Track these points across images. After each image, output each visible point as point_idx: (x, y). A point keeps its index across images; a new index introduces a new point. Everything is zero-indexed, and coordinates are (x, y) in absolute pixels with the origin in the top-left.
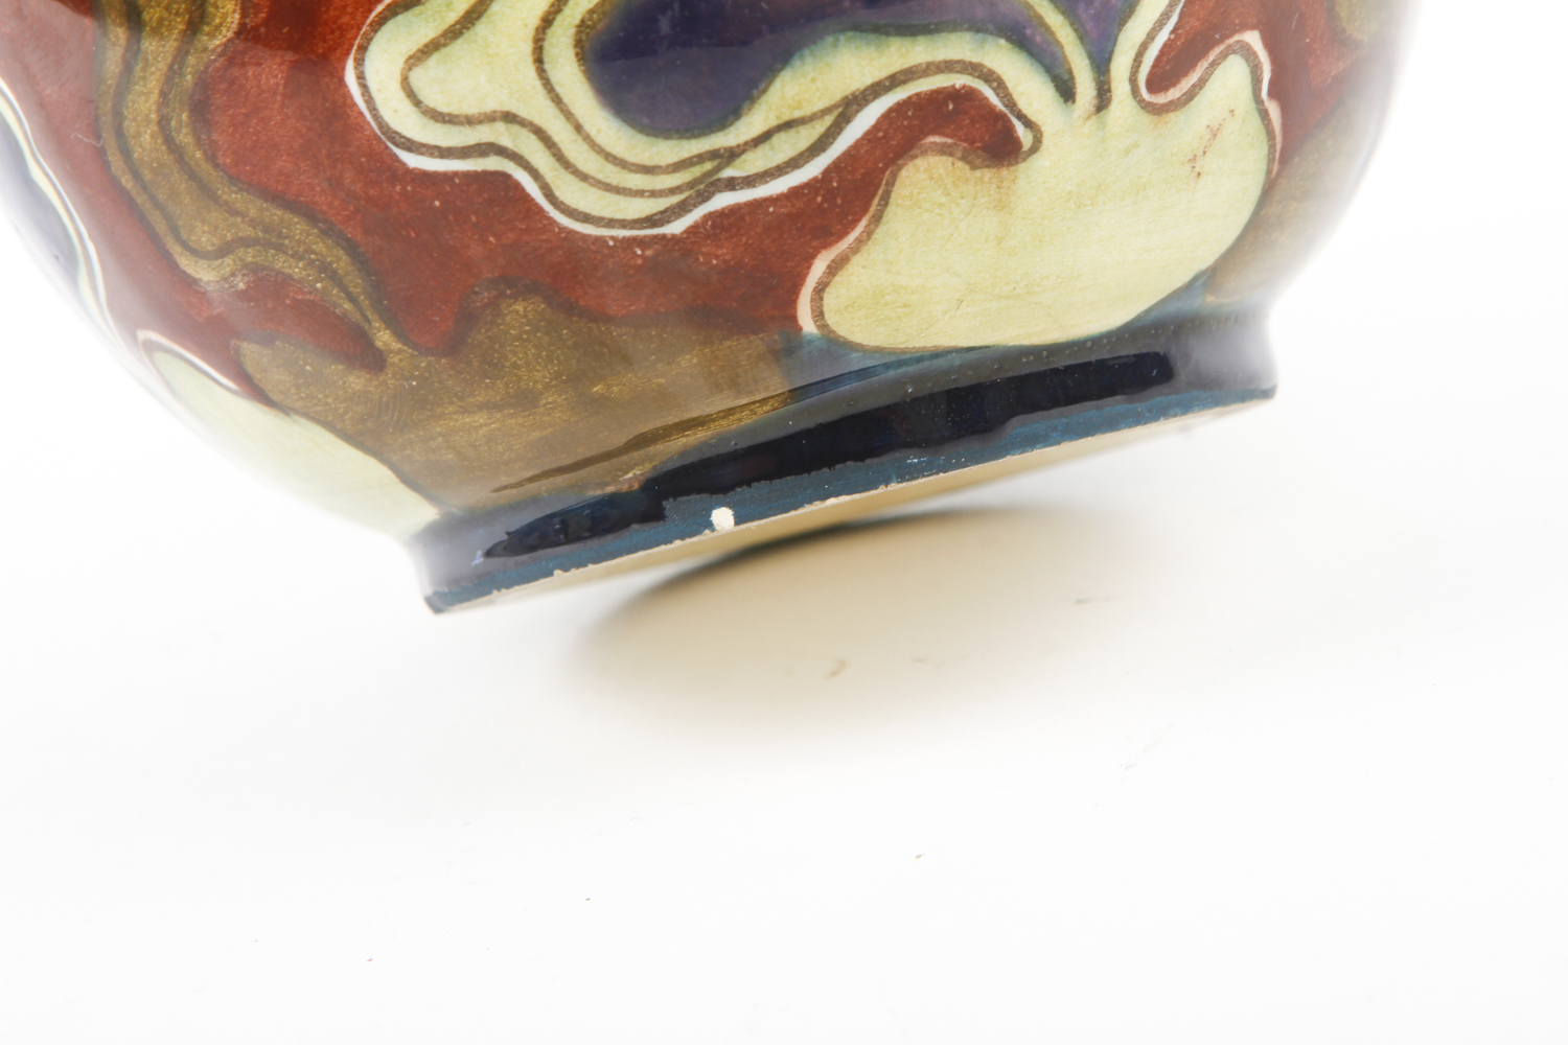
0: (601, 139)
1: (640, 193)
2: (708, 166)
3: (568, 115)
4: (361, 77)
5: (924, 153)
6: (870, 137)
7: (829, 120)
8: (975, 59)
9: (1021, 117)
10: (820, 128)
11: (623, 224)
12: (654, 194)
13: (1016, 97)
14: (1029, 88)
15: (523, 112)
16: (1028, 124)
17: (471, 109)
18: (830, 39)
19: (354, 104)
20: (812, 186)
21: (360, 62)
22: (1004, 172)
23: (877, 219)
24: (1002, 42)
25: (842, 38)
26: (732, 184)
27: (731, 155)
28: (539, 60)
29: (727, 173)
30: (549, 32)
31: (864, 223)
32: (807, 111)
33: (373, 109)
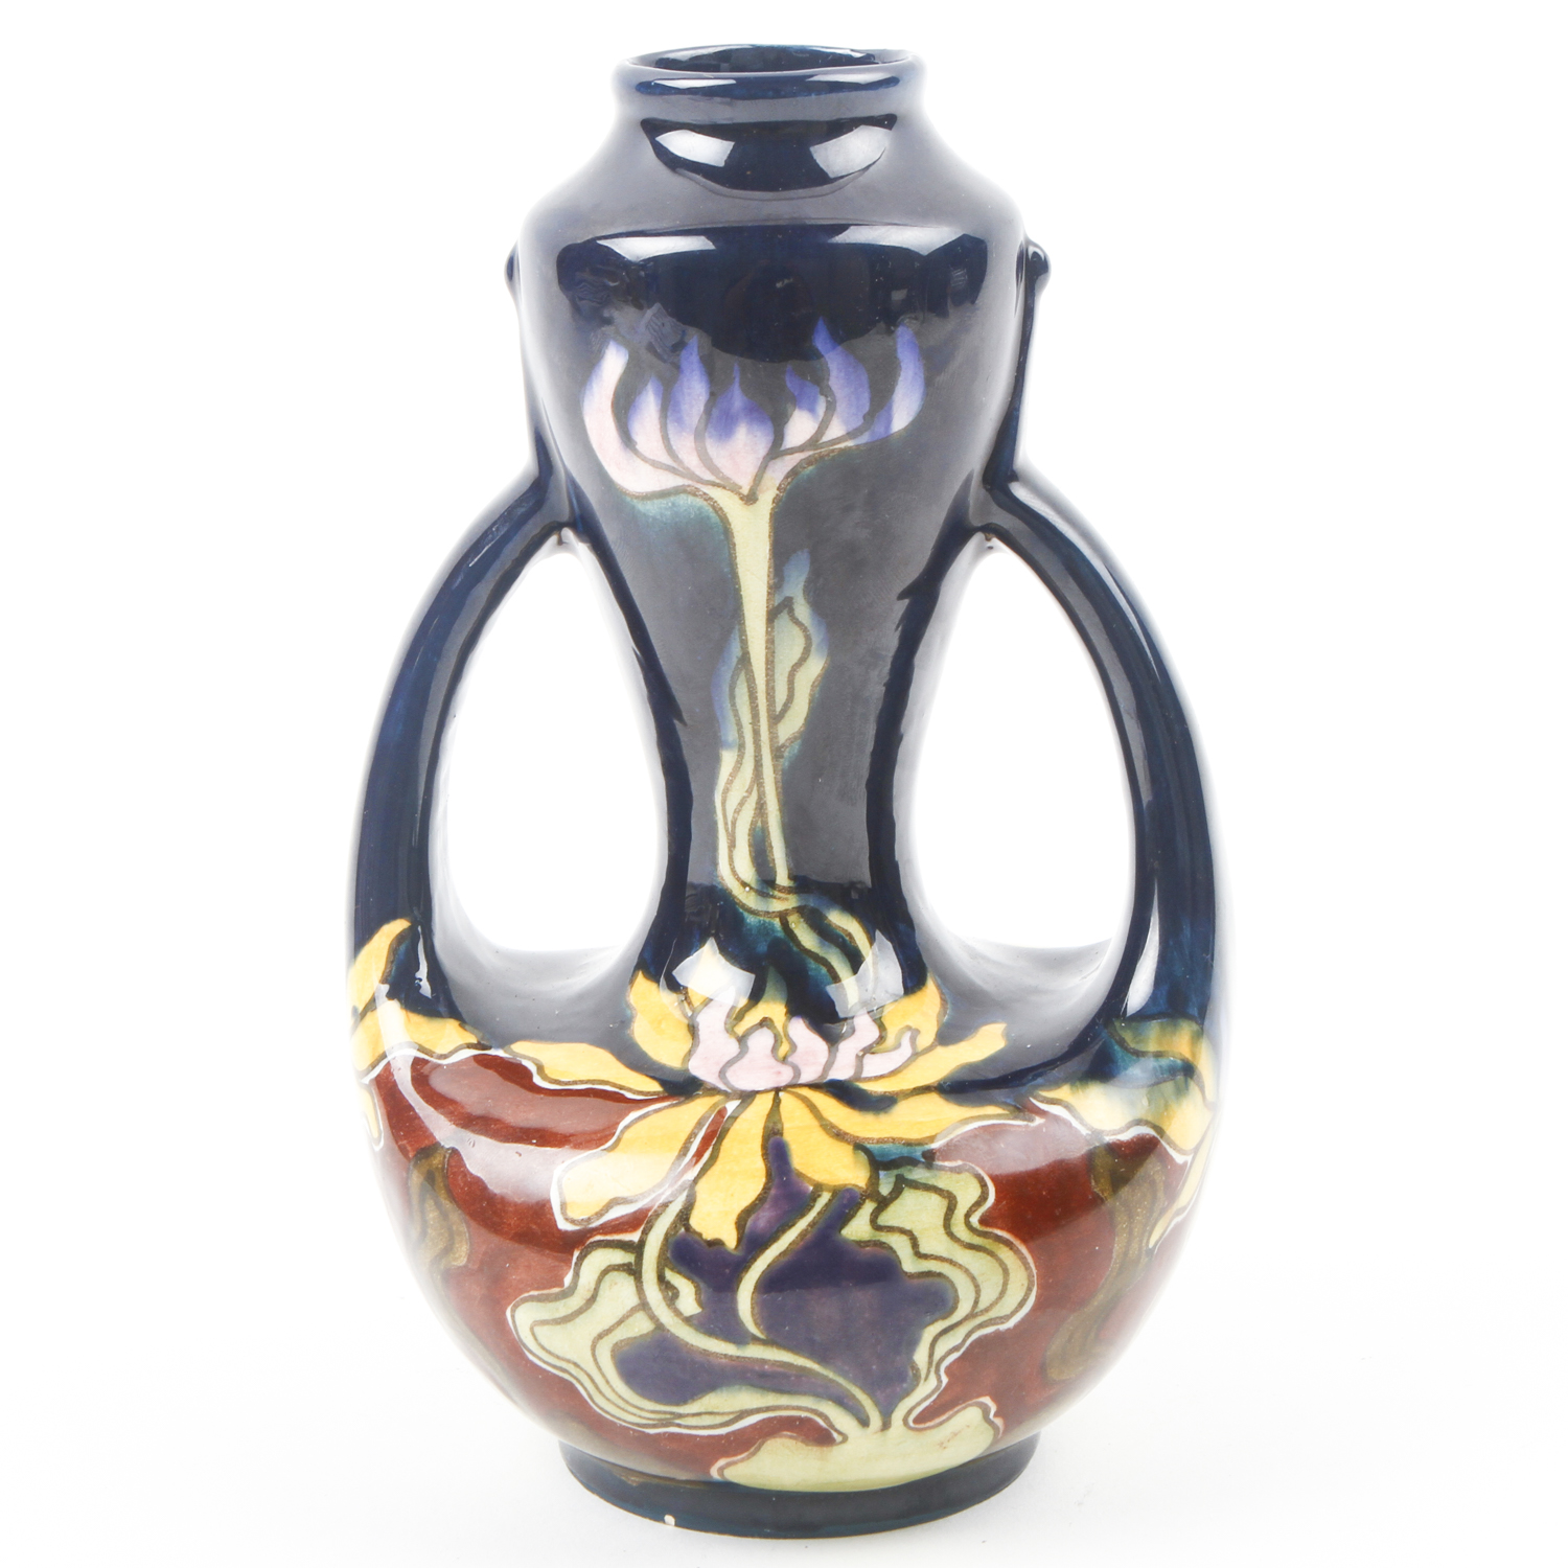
0: (617, 1389)
1: (635, 1415)
2: (668, 1416)
3: (603, 1375)
4: (513, 1317)
5: (781, 1437)
6: (753, 1427)
7: (731, 1417)
8: (814, 1407)
9: (836, 1430)
10: (726, 1418)
11: (625, 1421)
12: (640, 1417)
13: (834, 1423)
14: (841, 1420)
15: (582, 1365)
16: (839, 1433)
17: (561, 1354)
18: (737, 1387)
19: (508, 1324)
20: (720, 1437)
21: (513, 1311)
22: (825, 1449)
23: (754, 1454)
24: (830, 1403)
25: (744, 1388)
26: (679, 1426)
27: (680, 1416)
28: (594, 1355)
29: (678, 1421)
30: (601, 1341)
31: (747, 1453)
32: (721, 1411)
33: (515, 1327)
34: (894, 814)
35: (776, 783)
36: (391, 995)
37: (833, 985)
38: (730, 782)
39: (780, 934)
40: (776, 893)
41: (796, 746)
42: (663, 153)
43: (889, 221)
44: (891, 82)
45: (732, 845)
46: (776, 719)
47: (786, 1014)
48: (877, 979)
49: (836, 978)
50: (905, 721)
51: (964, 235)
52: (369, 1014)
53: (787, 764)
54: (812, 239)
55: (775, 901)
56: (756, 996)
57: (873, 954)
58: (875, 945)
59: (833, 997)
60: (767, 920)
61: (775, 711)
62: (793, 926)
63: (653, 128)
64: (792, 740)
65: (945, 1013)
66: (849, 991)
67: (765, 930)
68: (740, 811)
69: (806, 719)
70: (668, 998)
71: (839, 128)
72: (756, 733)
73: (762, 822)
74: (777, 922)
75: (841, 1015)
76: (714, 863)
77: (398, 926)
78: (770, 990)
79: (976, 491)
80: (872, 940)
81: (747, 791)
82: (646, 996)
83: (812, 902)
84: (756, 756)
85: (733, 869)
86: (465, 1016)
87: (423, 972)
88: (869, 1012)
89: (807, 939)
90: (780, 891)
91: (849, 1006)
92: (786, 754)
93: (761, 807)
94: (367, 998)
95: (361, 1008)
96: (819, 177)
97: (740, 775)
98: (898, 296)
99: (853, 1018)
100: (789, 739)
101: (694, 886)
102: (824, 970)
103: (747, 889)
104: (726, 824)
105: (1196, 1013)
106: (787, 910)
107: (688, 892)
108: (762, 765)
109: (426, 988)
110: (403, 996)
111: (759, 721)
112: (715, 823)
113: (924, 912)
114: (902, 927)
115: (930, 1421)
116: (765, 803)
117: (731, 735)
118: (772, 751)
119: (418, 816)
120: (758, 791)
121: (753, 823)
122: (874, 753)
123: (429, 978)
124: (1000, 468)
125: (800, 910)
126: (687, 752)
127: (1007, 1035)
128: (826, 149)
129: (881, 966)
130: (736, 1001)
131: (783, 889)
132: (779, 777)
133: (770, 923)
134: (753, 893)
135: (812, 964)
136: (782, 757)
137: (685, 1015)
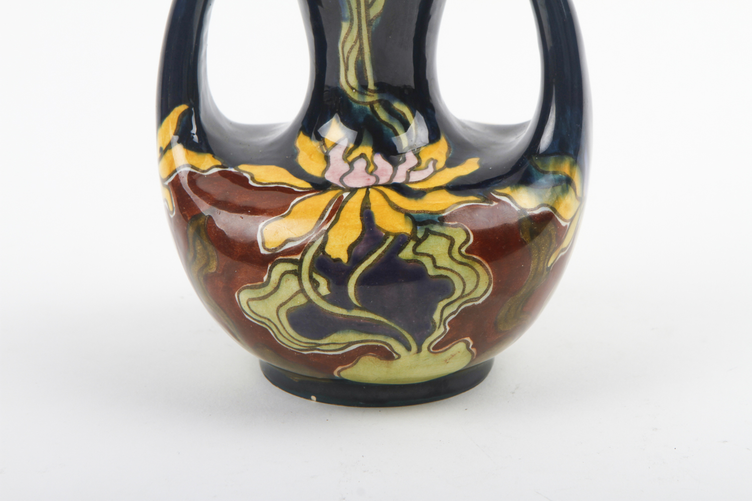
0: (289, 332)
1: (297, 344)
2: (313, 345)
3: (282, 325)
4: (238, 297)
5: (368, 355)
6: (354, 350)
7: (344, 345)
8: (384, 341)
9: (395, 353)
10: (342, 346)
11: (292, 348)
12: (300, 345)
13: (394, 349)
14: (398, 348)
15: (272, 320)
16: (397, 354)
17: (261, 315)
18: (347, 330)
19: (236, 300)
20: (339, 355)
21: (238, 294)
22: (389, 362)
23: (355, 364)
24: (392, 339)
25: (350, 331)
26: (319, 350)
27: (320, 345)
28: (278, 315)
29: (318, 348)
30: (281, 308)
31: (351, 364)
32: (340, 342)
33: (239, 302)
34: (426, 55)
35: (369, 38)
36: (179, 142)
37: (395, 137)
38: (346, 38)
39: (370, 113)
40: (368, 93)
41: (379, 20)
45: (347, 69)
46: (368, 6)
47: (372, 152)
48: (417, 136)
49: (397, 134)
50: (432, 9)
52: (168, 151)
53: (374, 28)
55: (367, 97)
56: (358, 143)
57: (415, 121)
58: (415, 118)
59: (396, 143)
60: (364, 106)
61: (368, 2)
62: (376, 109)
64: (377, 17)
65: (450, 153)
66: (404, 140)
67: (363, 111)
68: (351, 52)
69: (383, 6)
70: (314, 144)
72: (359, 13)
73: (361, 57)
74: (368, 107)
75: (399, 152)
76: (338, 78)
77: (182, 108)
78: (365, 140)
80: (414, 116)
81: (354, 42)
82: (305, 145)
83: (385, 97)
84: (359, 25)
85: (348, 80)
86: (215, 152)
87: (194, 130)
88: (412, 151)
89: (383, 115)
90: (370, 92)
91: (403, 148)
92: (374, 24)
93: (361, 50)
94: (167, 142)
95: (164, 148)
97: (351, 34)
99: (405, 153)
100: (375, 16)
101: (329, 87)
102: (391, 131)
103: (354, 91)
104: (344, 58)
105: (573, 153)
106: (373, 101)
107: (326, 89)
108: (361, 29)
109: (196, 138)
110: (185, 142)
111: (360, 7)
112: (339, 58)
113: (440, 104)
114: (429, 111)
115: (441, 348)
116: (363, 48)
117: (347, 14)
118: (366, 22)
119: (193, 53)
120: (360, 42)
121: (357, 58)
122: (417, 24)
123: (197, 133)
125: (379, 101)
126: (324, 23)
127: (480, 163)
129: (418, 131)
130: (348, 145)
131: (371, 91)
132: (370, 35)
133: (365, 108)
134: (357, 93)
135: (385, 128)
136: (371, 25)
137: (323, 152)
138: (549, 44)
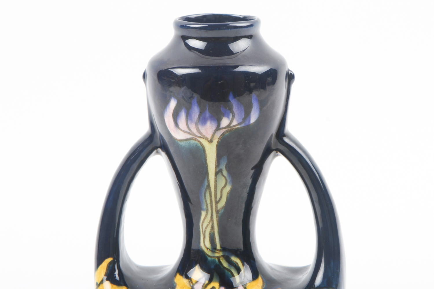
34: (250, 229)
35: (217, 220)
36: (107, 280)
37: (232, 278)
38: (204, 220)
39: (218, 263)
40: (217, 251)
41: (223, 210)
42: (187, 45)
43: (250, 65)
44: (251, 26)
45: (204, 238)
46: (217, 202)
47: (219, 286)
48: (245, 276)
49: (233, 276)
50: (253, 203)
51: (271, 69)
52: (101, 285)
53: (220, 215)
54: (229, 70)
55: (216, 253)
56: (210, 281)
57: (244, 269)
58: (244, 267)
59: (232, 281)
60: (214, 259)
61: (217, 200)
62: (221, 260)
63: (184, 38)
64: (222, 208)
65: (264, 286)
66: (237, 280)
67: (213, 262)
68: (207, 228)
69: (226, 203)
70: (185, 281)
71: (237, 39)
72: (212, 206)
73: (213, 231)
74: (217, 259)
75: (235, 286)
76: (199, 243)
77: (109, 260)
78: (214, 279)
79: (274, 139)
80: (243, 265)
81: (209, 223)
82: (180, 280)
83: (227, 254)
84: (211, 213)
85: (205, 244)
86: (128, 285)
87: (116, 273)
88: (242, 286)
89: (225, 264)
90: (218, 251)
91: (237, 283)
92: (220, 212)
93: (213, 227)
94: (100, 280)
95: (99, 283)
96: (231, 53)
97: (207, 218)
98: (252, 85)
99: (238, 287)
100: (221, 208)
101: (193, 250)
102: (230, 273)
103: (209, 250)
104: (203, 232)
105: (335, 287)
106: (219, 256)
107: (192, 251)
108: (213, 215)
109: (117, 277)
110: (111, 280)
111: (212, 203)
112: (199, 232)
113: (258, 257)
114: (252, 261)
116: (214, 226)
117: (204, 207)
118: (216, 211)
119: (116, 228)
120: (212, 222)
121: (210, 232)
122: (244, 212)
123: (119, 274)
124: (281, 133)
125: (223, 256)
126: (192, 211)
128: (233, 45)
129: (246, 273)
130: (205, 282)
131: (218, 250)
132: (218, 219)
133: (215, 260)
134: (210, 251)
135: (227, 272)
136: (219, 213)
137: (191, 286)
138: (321, 225)
